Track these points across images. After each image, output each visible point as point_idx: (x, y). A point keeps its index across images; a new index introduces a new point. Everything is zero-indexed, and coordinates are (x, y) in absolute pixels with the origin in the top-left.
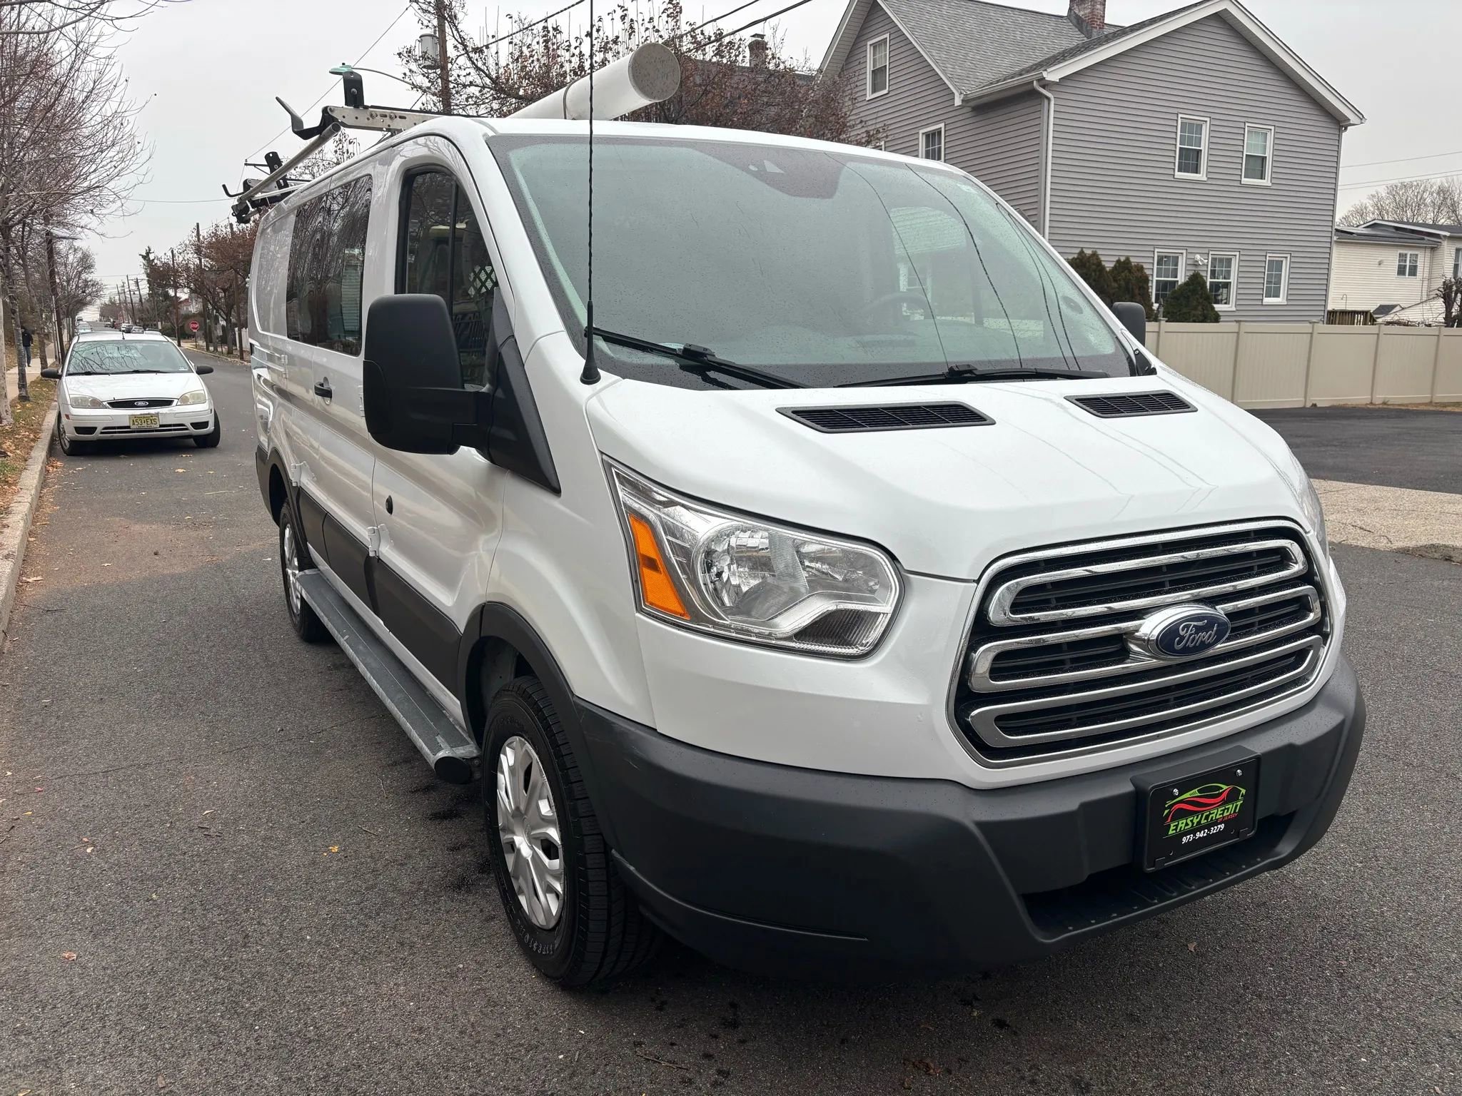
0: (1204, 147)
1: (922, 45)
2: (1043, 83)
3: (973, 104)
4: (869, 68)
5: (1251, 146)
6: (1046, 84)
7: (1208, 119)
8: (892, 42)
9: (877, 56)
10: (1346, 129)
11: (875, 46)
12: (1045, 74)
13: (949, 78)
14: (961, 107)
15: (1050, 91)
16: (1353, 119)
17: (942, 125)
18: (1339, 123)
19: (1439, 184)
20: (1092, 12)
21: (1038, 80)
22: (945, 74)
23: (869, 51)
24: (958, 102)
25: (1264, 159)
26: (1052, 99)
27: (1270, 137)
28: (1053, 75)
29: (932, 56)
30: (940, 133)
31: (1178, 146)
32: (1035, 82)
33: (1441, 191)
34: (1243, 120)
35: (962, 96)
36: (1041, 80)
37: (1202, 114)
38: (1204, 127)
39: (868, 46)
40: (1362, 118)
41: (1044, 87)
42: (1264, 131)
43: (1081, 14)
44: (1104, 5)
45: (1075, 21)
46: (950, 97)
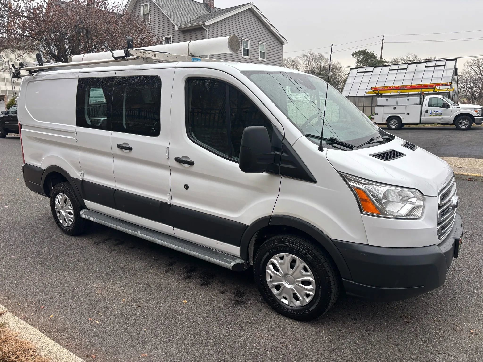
0: (249, 48)
1: (162, 8)
2: (204, 25)
3: (182, 30)
4: (142, 14)
5: (261, 49)
6: (205, 26)
7: (249, 40)
8: (150, 6)
9: (145, 10)
10: (283, 45)
11: (143, 6)
12: (205, 23)
13: (173, 21)
14: (177, 30)
15: (207, 28)
16: (285, 43)
17: (171, 36)
18: (282, 43)
19: (292, 59)
20: (210, 3)
21: (203, 25)
22: (171, 19)
23: (142, 8)
24: (177, 28)
25: (264, 53)
26: (208, 31)
27: (265, 46)
28: (208, 23)
29: (166, 12)
30: (170, 38)
31: (242, 48)
32: (202, 25)
33: (293, 61)
34: (258, 41)
35: (178, 27)
36: (204, 24)
37: (248, 38)
38: (248, 42)
39: (141, 6)
40: (287, 42)
41: (205, 27)
42: (264, 45)
43: (207, 3)
44: (214, 1)
45: (205, 5)
46: (174, 27)
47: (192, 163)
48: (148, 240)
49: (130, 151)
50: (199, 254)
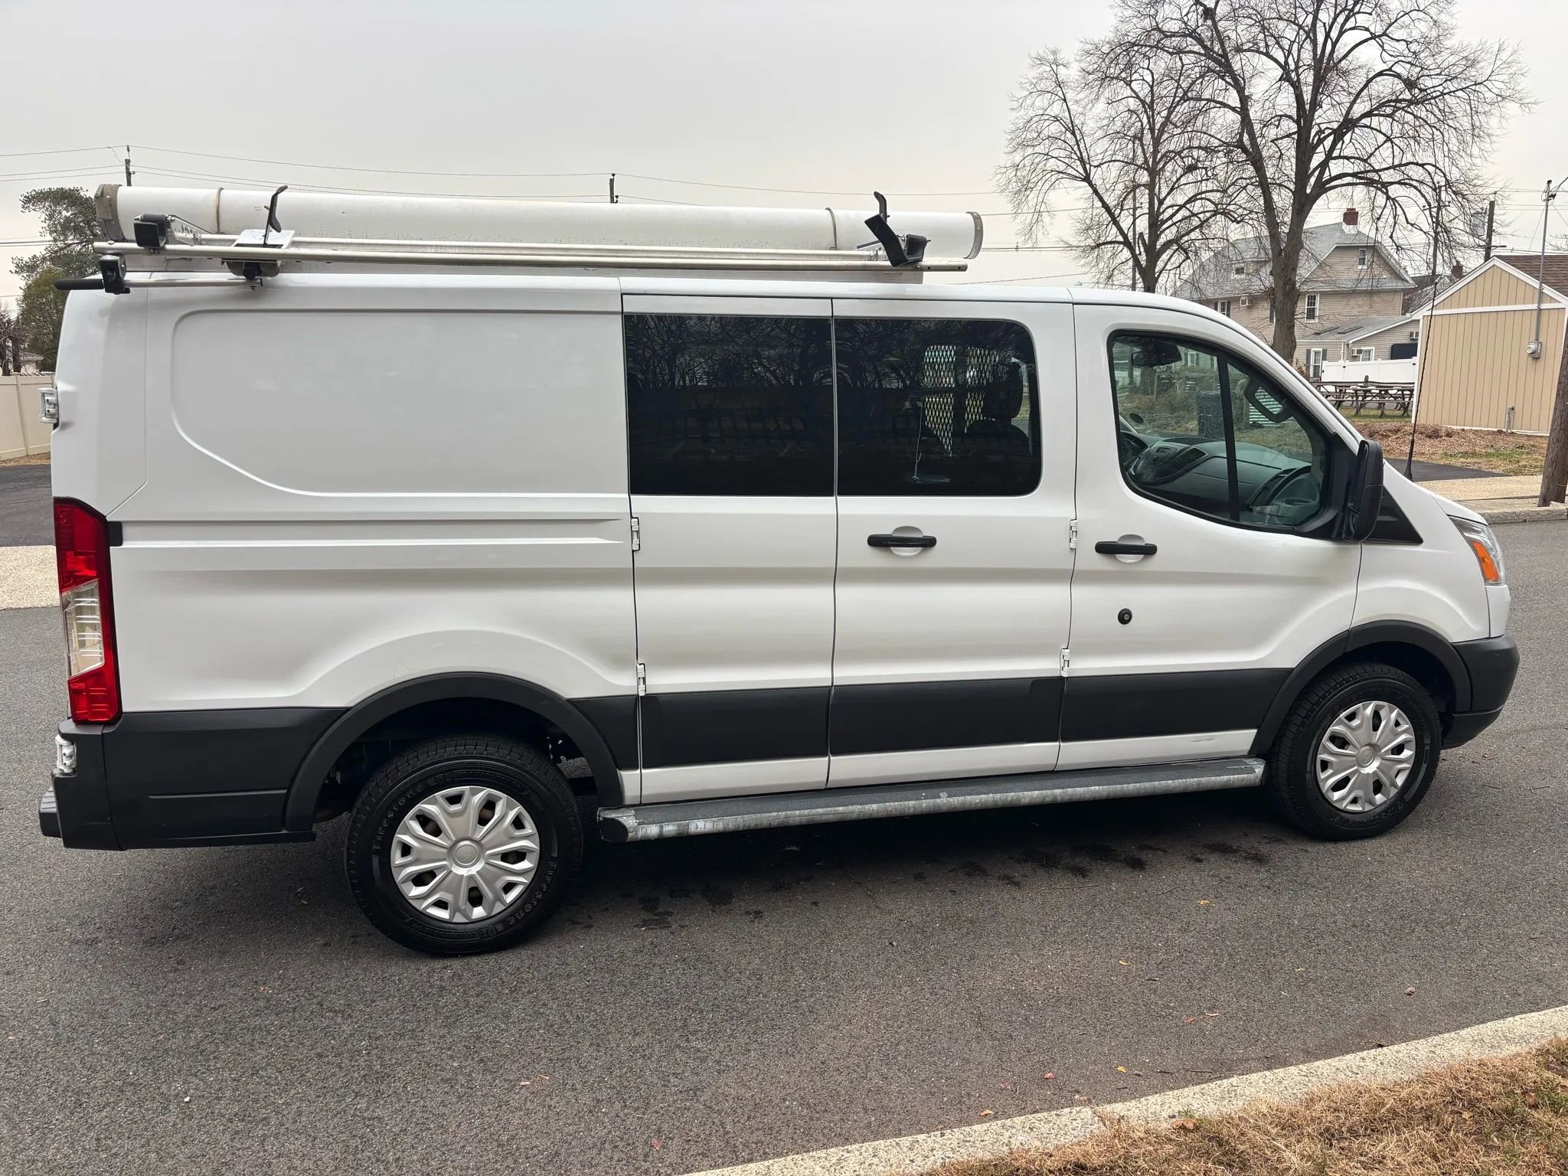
47: (1149, 551)
48: (990, 805)
49: (923, 551)
50: (1170, 782)
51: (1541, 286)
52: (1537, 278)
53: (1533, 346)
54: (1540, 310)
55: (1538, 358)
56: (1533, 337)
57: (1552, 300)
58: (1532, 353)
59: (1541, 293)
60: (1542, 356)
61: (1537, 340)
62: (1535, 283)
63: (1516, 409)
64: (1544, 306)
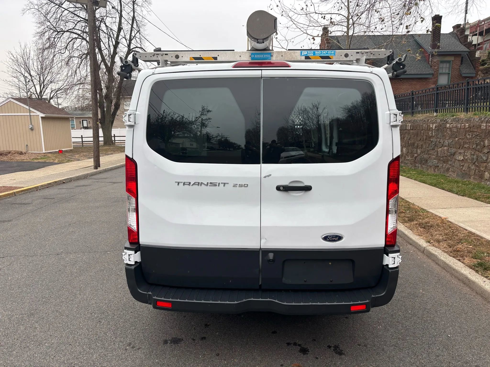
51: (29, 108)
52: (27, 105)
53: (31, 126)
54: (30, 115)
55: (33, 130)
56: (30, 123)
57: (34, 112)
58: (31, 128)
59: (30, 110)
60: (34, 129)
61: (31, 124)
62: (28, 107)
63: (28, 145)
64: (31, 114)
